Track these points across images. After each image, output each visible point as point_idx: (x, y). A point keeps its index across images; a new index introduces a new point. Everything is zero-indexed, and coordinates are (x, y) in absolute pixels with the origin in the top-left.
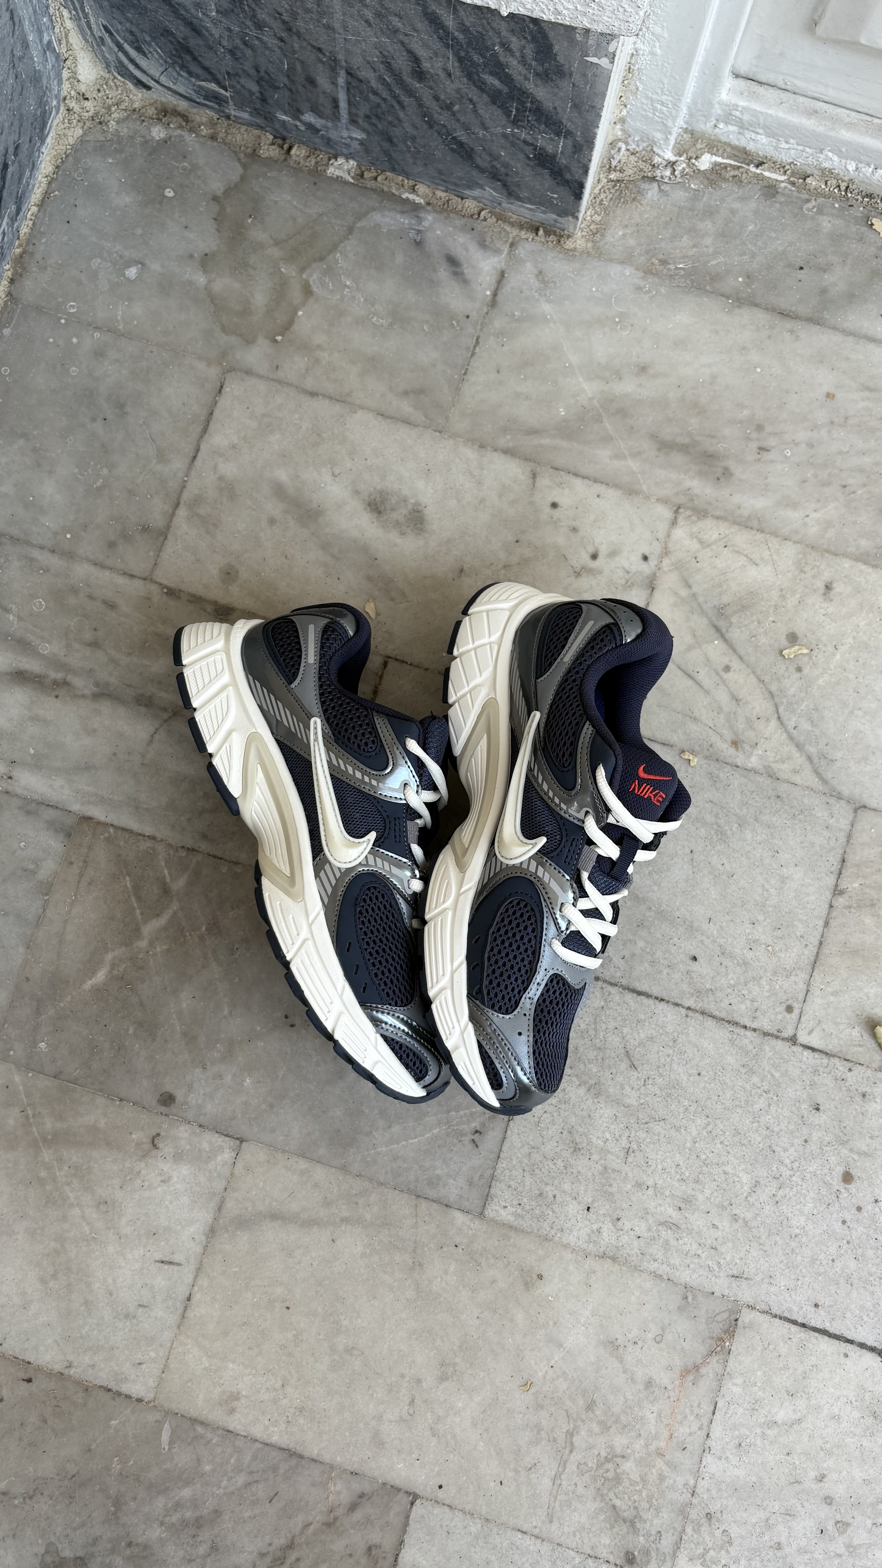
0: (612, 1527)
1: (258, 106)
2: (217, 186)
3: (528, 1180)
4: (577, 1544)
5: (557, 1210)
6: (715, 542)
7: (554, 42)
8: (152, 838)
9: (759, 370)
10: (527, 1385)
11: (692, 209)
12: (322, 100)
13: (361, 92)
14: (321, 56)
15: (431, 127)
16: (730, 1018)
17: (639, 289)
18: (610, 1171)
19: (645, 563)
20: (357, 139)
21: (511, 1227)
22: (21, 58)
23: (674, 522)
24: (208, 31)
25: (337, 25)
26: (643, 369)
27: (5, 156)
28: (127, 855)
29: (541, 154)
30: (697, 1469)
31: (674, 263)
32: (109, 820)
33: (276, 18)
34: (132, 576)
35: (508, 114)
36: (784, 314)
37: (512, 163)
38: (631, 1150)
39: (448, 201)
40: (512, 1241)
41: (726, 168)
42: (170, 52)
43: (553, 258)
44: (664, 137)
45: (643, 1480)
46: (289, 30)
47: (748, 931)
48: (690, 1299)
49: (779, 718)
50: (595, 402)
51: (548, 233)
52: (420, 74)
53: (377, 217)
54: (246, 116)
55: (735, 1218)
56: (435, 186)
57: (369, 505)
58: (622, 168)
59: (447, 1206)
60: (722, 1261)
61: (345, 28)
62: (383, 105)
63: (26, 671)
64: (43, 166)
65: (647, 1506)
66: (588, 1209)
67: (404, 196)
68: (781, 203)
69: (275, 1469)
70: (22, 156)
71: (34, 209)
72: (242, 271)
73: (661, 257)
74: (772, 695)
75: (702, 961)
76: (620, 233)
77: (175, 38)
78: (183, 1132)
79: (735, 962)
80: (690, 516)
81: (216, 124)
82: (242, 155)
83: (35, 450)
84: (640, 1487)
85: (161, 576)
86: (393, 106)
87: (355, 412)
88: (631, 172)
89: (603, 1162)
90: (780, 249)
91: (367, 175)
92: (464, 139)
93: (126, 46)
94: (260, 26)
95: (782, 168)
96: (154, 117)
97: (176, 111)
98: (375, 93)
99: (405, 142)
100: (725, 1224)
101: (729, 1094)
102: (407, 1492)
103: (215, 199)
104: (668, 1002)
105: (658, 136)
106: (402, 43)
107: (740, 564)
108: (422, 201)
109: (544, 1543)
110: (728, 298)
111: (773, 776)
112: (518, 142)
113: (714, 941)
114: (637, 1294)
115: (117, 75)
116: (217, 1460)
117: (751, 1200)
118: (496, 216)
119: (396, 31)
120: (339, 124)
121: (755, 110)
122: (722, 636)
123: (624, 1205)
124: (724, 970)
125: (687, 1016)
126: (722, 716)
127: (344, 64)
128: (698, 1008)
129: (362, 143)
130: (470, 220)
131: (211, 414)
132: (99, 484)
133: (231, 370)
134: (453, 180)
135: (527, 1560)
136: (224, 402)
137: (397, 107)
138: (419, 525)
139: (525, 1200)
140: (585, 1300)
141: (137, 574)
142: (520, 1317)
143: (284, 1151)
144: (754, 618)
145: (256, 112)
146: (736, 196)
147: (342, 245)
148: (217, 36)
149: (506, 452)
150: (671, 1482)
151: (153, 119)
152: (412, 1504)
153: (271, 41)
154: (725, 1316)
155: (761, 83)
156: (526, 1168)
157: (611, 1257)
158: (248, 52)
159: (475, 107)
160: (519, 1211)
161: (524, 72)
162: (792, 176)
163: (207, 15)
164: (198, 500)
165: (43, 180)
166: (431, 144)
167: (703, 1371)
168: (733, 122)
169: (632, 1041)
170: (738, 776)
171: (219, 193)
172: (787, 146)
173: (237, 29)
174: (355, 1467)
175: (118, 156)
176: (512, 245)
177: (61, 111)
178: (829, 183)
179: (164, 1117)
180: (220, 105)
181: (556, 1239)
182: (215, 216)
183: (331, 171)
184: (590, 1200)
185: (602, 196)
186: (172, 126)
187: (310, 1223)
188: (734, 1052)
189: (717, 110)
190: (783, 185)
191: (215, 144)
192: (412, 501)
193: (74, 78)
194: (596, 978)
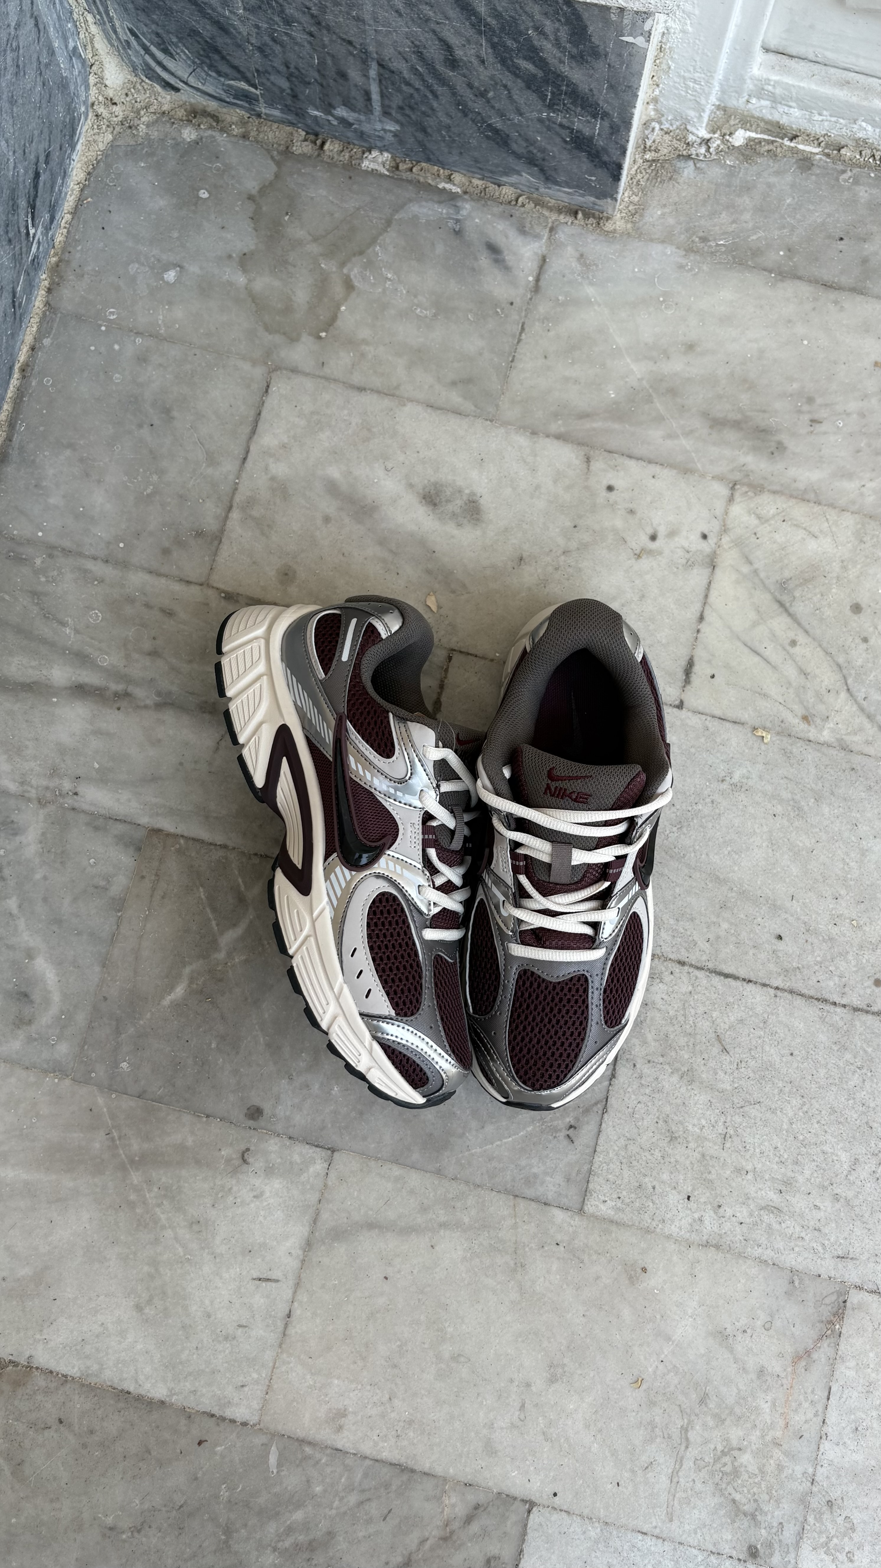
0: (733, 1522)
1: (289, 102)
2: (252, 185)
3: (626, 1173)
4: (699, 1541)
5: (657, 1202)
6: (774, 516)
7: (588, 23)
8: (224, 847)
9: (805, 342)
10: (638, 1382)
11: (729, 186)
12: (354, 93)
13: (393, 84)
14: (351, 48)
15: (466, 115)
16: (819, 996)
17: (681, 267)
18: (708, 1158)
19: (705, 541)
20: (390, 131)
21: (612, 1222)
22: (47, 65)
23: (731, 499)
24: (235, 29)
25: (367, 17)
26: (690, 347)
27: (36, 164)
28: (200, 866)
29: (578, 137)
30: (814, 1455)
31: (715, 240)
32: (179, 831)
33: (304, 13)
34: (188, 582)
35: (543, 98)
36: (828, 286)
37: (549, 147)
38: (728, 1136)
39: (485, 189)
40: (613, 1235)
41: (760, 142)
42: (198, 52)
43: (594, 240)
44: (697, 115)
45: (762, 1471)
46: (319, 23)
47: (831, 906)
48: (797, 1283)
49: (848, 690)
50: (644, 382)
51: (587, 216)
52: (453, 63)
53: (414, 208)
54: (276, 113)
55: (836, 1198)
56: (470, 174)
57: (424, 498)
58: (656, 148)
59: (545, 1204)
60: (826, 1242)
61: (376, 20)
62: (416, 95)
63: (86, 684)
64: (74, 173)
65: (767, 1497)
66: (689, 1198)
67: (441, 186)
68: (817, 175)
69: (387, 1486)
70: (53, 164)
71: (68, 217)
72: (283, 269)
73: (701, 234)
74: (839, 666)
75: (787, 939)
76: (659, 213)
77: (202, 38)
78: (273, 1145)
79: (821, 938)
80: (746, 492)
81: (247, 122)
82: (275, 153)
83: (82, 460)
84: (759, 1478)
85: (217, 580)
86: (426, 96)
87: (404, 405)
88: (665, 151)
89: (700, 1149)
90: (819, 220)
91: (402, 166)
92: (499, 125)
93: (153, 49)
94: (288, 22)
95: (816, 140)
96: (184, 118)
97: (205, 112)
98: (408, 84)
99: (439, 131)
100: (827, 1205)
101: (822, 1072)
102: (523, 1500)
103: (250, 198)
104: (756, 983)
105: (692, 114)
106: (434, 32)
107: (799, 537)
108: (459, 190)
109: (666, 1543)
110: (770, 272)
111: (846, 748)
112: (554, 126)
113: (798, 919)
114: (743, 1281)
115: (144, 78)
116: (328, 1480)
117: (851, 1178)
118: (533, 201)
119: (428, 20)
120: (372, 117)
121: (787, 84)
122: (786, 610)
123: (725, 1192)
124: (810, 947)
125: (776, 996)
126: (791, 691)
127: (375, 56)
128: (786, 987)
129: (395, 135)
130: (508, 207)
131: (259, 414)
132: (149, 491)
133: (277, 369)
134: (489, 168)
135: (649, 1562)
136: (272, 401)
137: (431, 97)
138: (475, 516)
139: (624, 1193)
140: (691, 1291)
141: (193, 580)
142: (626, 1313)
143: (377, 1159)
144: (817, 590)
145: (287, 109)
146: (771, 170)
147: (381, 238)
148: (245, 34)
149: (559, 437)
150: (790, 1471)
151: (182, 120)
152: (529, 1512)
153: (300, 36)
154: (834, 1298)
155: (791, 57)
156: (624, 1161)
157: (714, 1245)
158: (278, 49)
159: (509, 93)
160: (619, 1204)
161: (559, 55)
162: (826, 148)
163: (234, 13)
164: (251, 502)
165: (76, 187)
166: (466, 131)
167: (815, 1356)
168: (765, 97)
169: (722, 1024)
170: (810, 751)
171: (254, 192)
172: (820, 118)
173: (265, 26)
174: (469, 1478)
175: (150, 160)
176: (552, 230)
177: (90, 117)
178: (863, 153)
179: (252, 1132)
180: (250, 103)
181: (658, 1230)
182: (251, 215)
183: (365, 164)
184: (690, 1189)
185: (639, 176)
186: (202, 127)
187: (408, 1230)
188: (825, 1030)
189: (749, 85)
190: (818, 157)
191: (247, 143)
192: (467, 491)
193: (101, 82)
194: (682, 963)
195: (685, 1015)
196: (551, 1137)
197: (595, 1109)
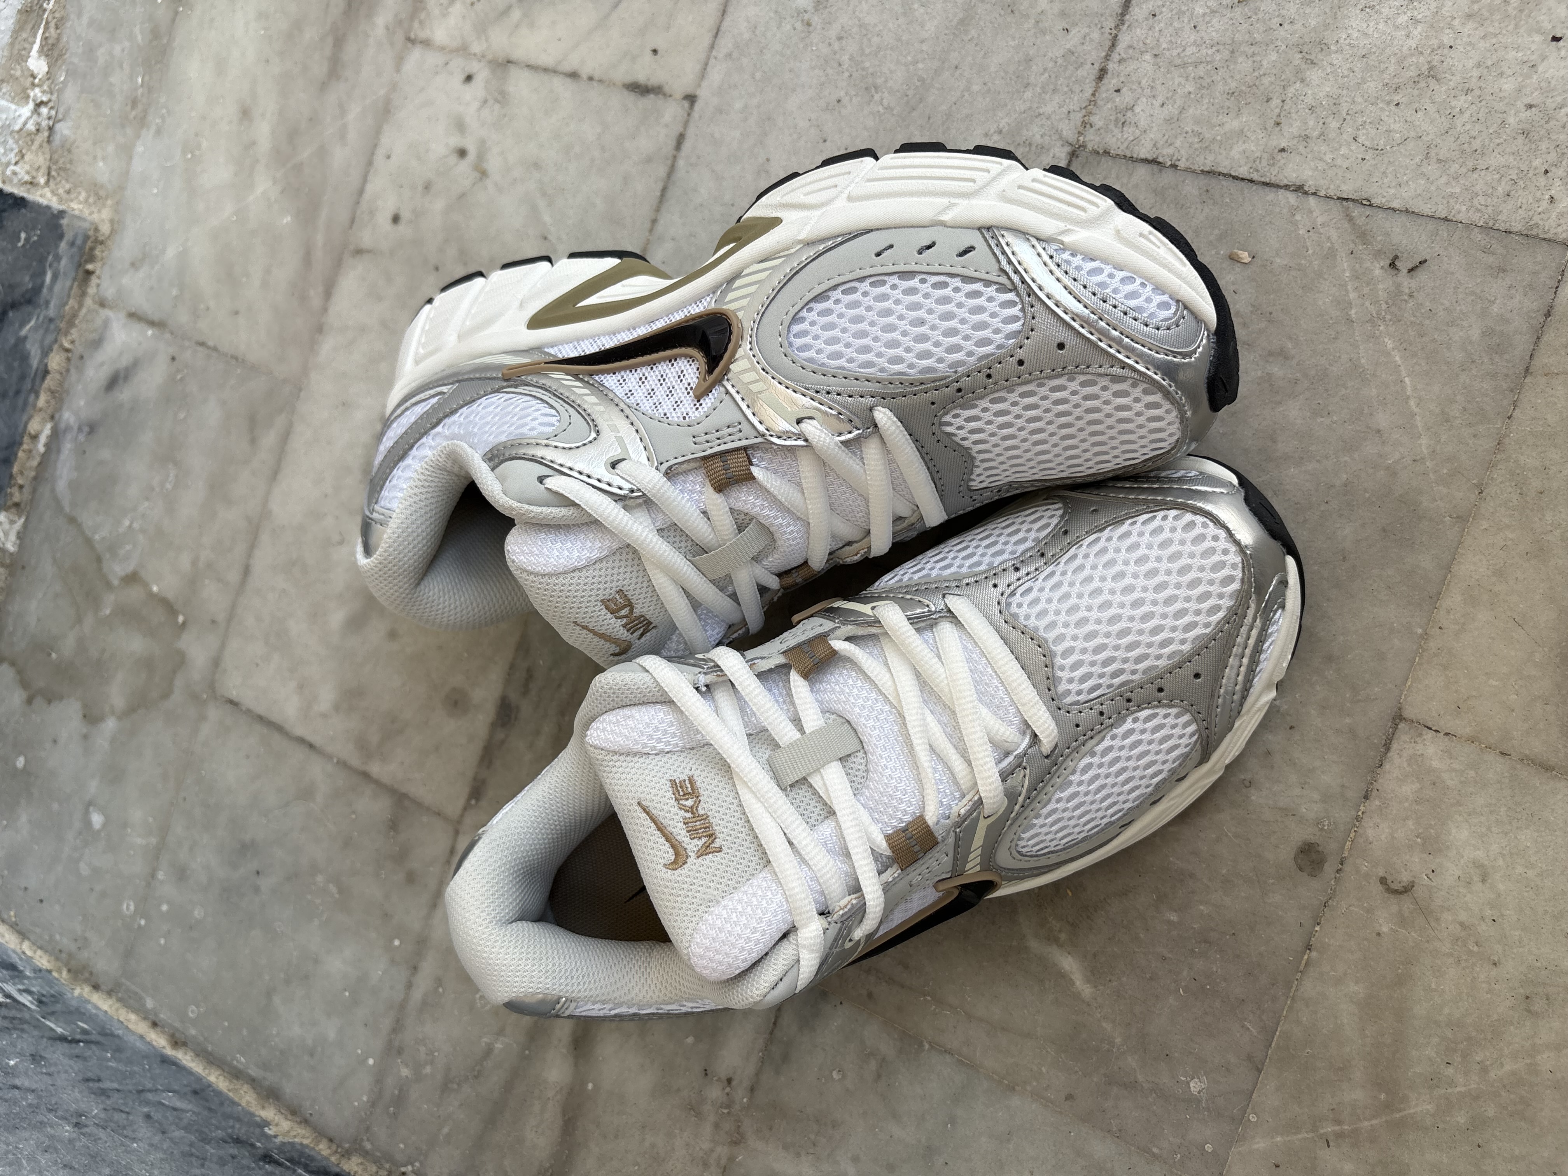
2: (18, 698)
3: (1496, 160)
5: (1560, 99)
11: (85, 76)
17: (159, 131)
19: (475, 77)
23: (427, 43)
26: (245, 113)
31: (136, 89)
39: (50, 391)
41: (46, 40)
43: (118, 248)
50: (278, 175)
53: (61, 485)
56: (34, 409)
58: (35, 170)
59: (1548, 315)
66: (1556, 39)
67: (42, 449)
72: (105, 668)
73: (129, 108)
76: (101, 164)
78: (1378, 832)
80: (420, 22)
83: (288, 982)
85: (454, 808)
87: (270, 512)
88: (41, 159)
91: (16, 498)
103: (29, 701)
108: (48, 426)
110: (177, 13)
118: (70, 329)
130: (72, 362)
132: (335, 890)
133: (212, 686)
136: (248, 698)
139: (1536, 163)
143: (1425, 636)
146: (76, 22)
147: (86, 531)
149: (328, 294)
164: (361, 744)
171: (24, 695)
176: (101, 304)
179: (1347, 868)
182: (47, 703)
194: (1102, 73)
195: (1196, 65)
196: (1410, 304)
197: (1361, 221)
